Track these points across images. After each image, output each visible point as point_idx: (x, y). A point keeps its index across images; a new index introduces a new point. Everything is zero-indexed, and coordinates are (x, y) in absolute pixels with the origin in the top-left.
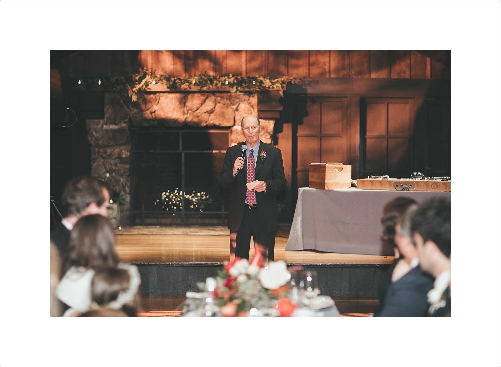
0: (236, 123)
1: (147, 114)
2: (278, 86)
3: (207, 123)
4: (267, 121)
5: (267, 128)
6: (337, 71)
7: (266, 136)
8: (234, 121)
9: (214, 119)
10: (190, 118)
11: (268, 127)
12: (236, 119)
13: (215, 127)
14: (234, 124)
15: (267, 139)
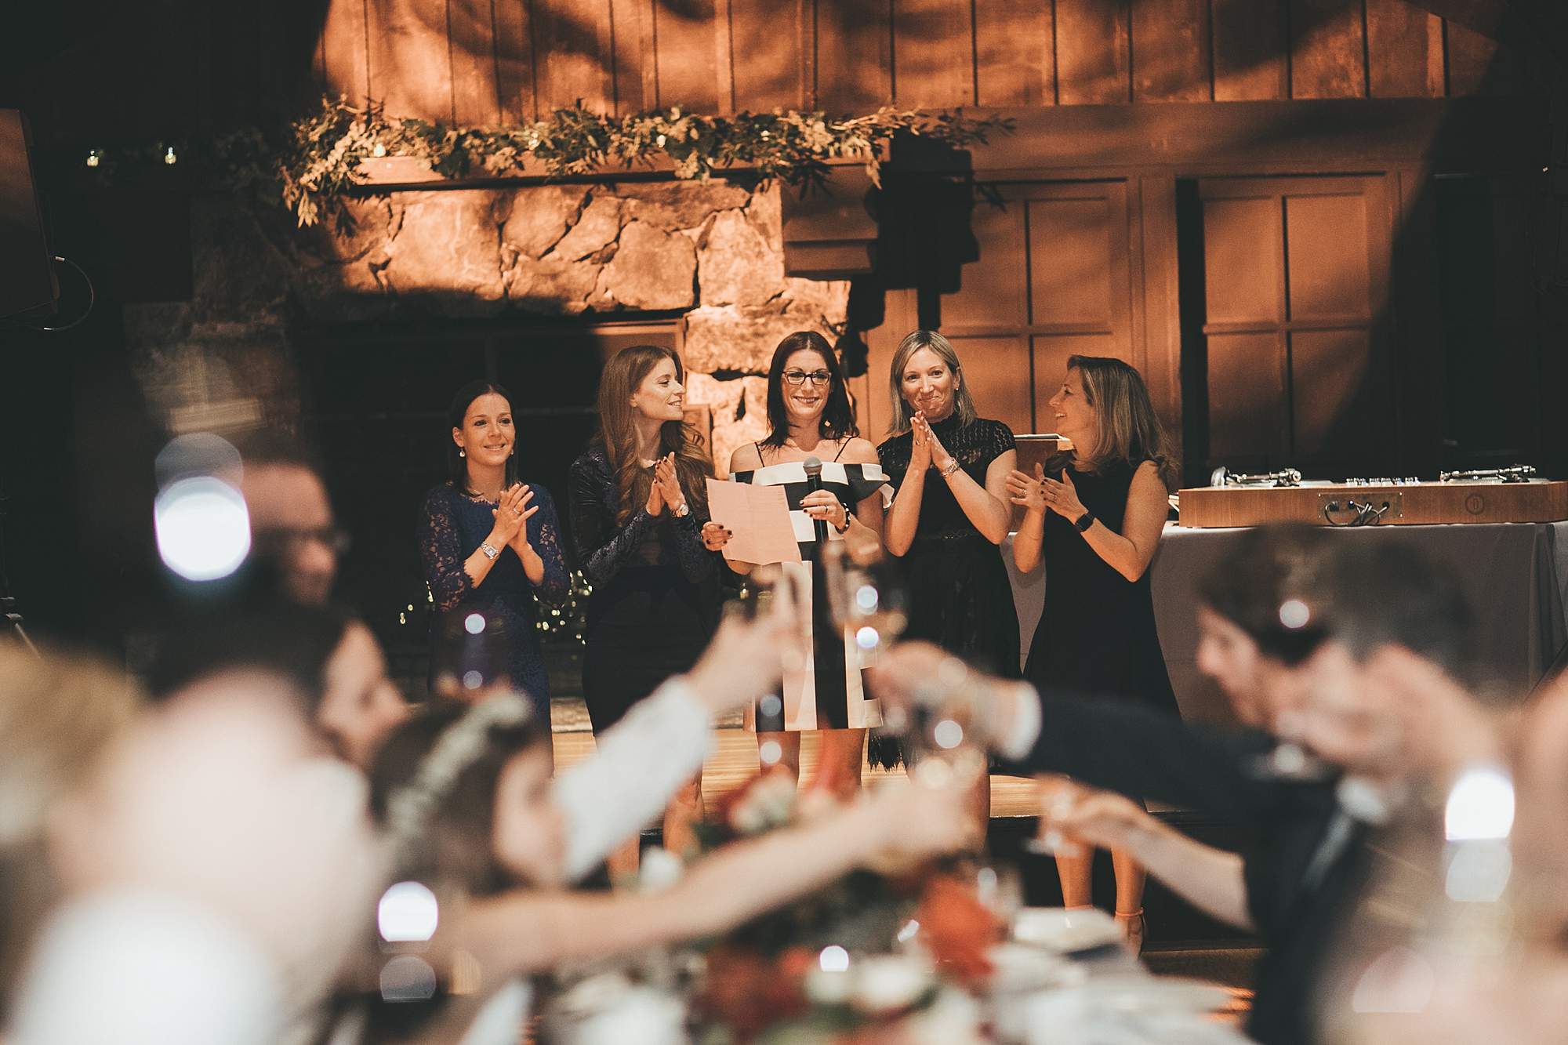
0: (703, 298)
1: (360, 274)
2: (856, 147)
3: (592, 300)
4: (823, 284)
6: (1083, 78)
8: (696, 287)
9: (618, 285)
10: (523, 281)
11: (826, 307)
12: (701, 280)
13: (621, 313)
14: (696, 301)
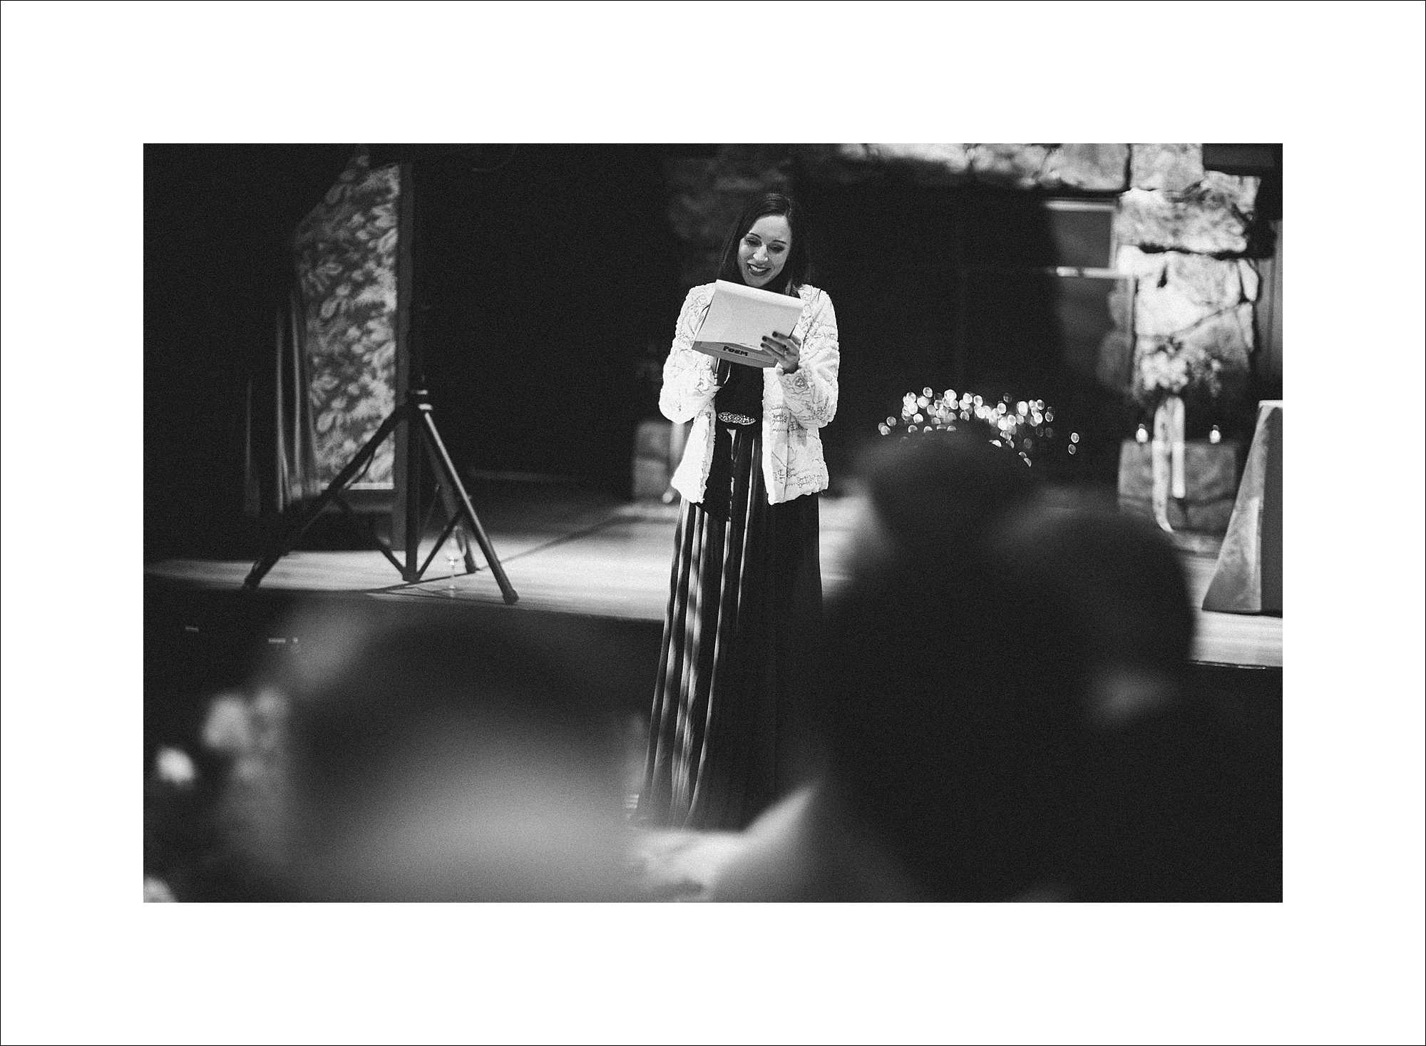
0: (1134, 183)
3: (1041, 179)
4: (1236, 178)
5: (1232, 200)
7: (1230, 226)
8: (1128, 174)
9: (1062, 167)
11: (1237, 198)
12: (1134, 167)
13: (1065, 191)
14: (1127, 187)
15: (1235, 235)
